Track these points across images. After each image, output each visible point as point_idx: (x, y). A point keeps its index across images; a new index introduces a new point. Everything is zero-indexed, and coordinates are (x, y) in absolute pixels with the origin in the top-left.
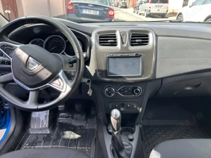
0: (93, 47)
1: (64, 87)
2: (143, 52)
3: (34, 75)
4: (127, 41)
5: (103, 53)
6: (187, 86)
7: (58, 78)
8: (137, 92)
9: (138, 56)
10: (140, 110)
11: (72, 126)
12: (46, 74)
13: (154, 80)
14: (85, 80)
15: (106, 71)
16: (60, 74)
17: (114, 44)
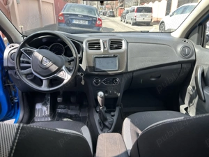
0: (84, 51)
1: (66, 76)
2: (119, 53)
3: (47, 68)
4: (107, 46)
5: (91, 54)
6: (152, 77)
7: (62, 70)
8: (116, 81)
9: (115, 57)
10: (119, 95)
11: (69, 115)
12: (54, 68)
13: (126, 73)
14: (79, 74)
15: (94, 67)
16: (63, 68)
17: (99, 48)
